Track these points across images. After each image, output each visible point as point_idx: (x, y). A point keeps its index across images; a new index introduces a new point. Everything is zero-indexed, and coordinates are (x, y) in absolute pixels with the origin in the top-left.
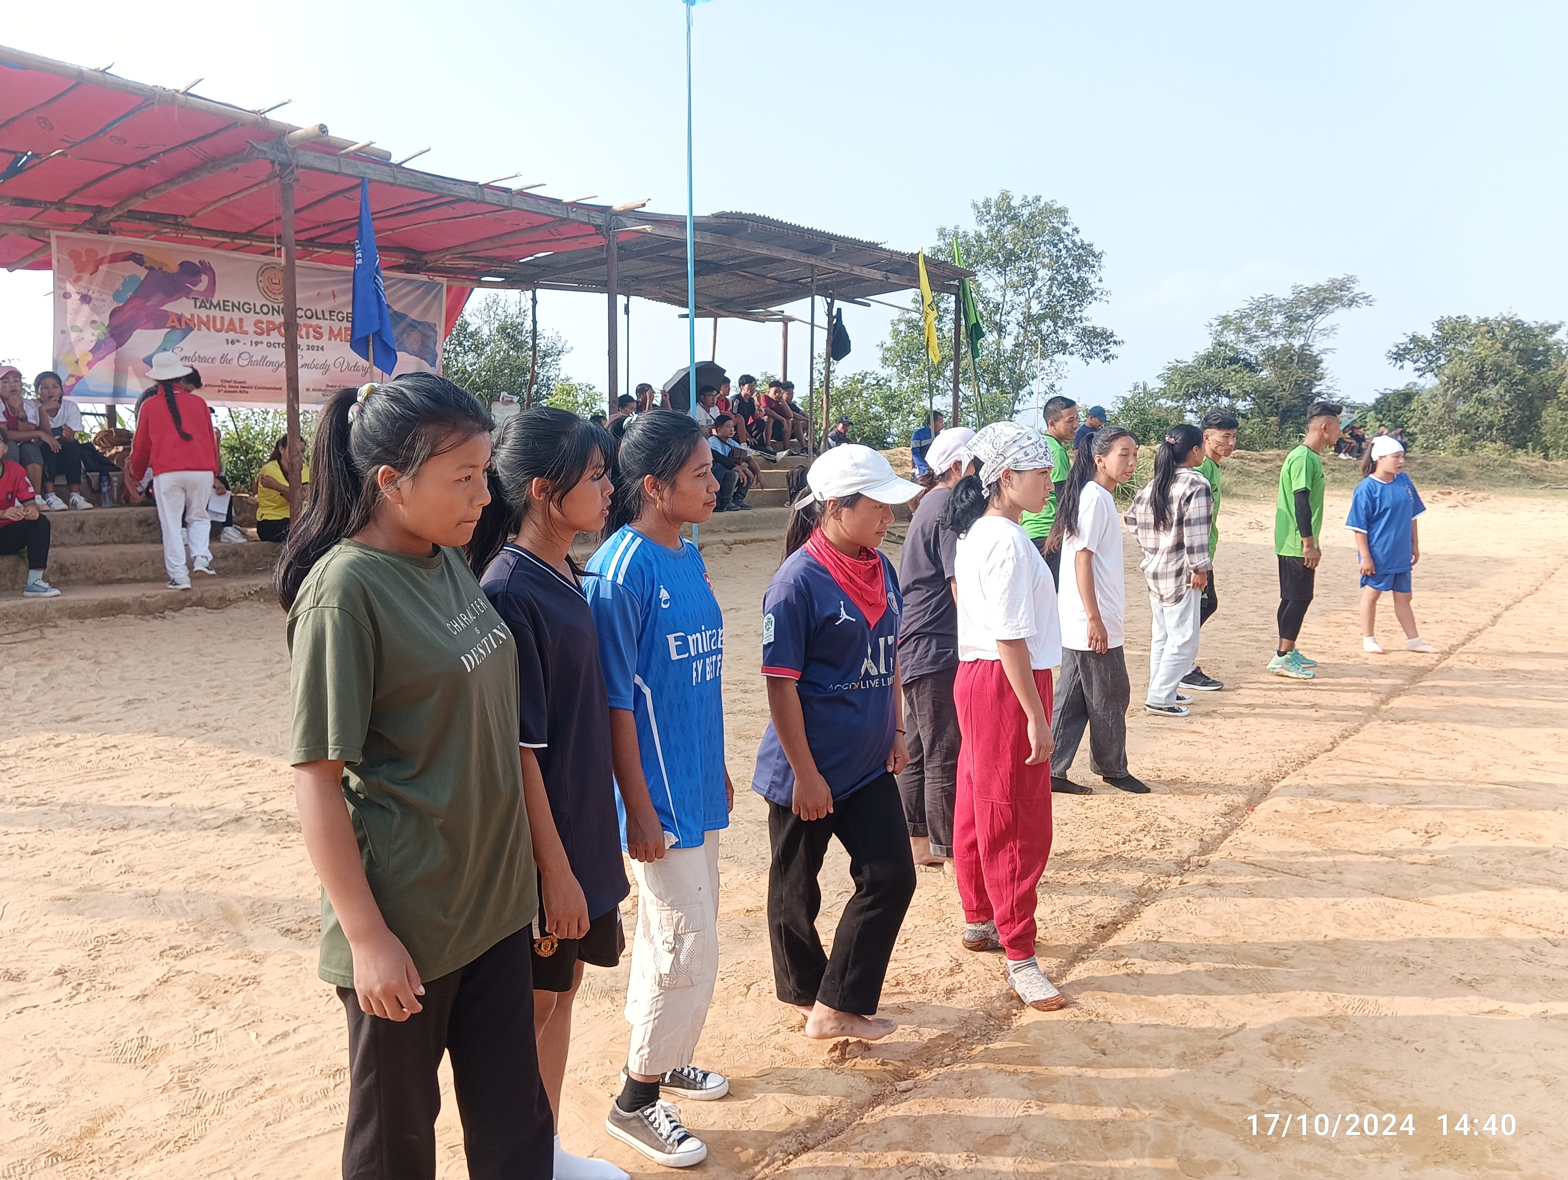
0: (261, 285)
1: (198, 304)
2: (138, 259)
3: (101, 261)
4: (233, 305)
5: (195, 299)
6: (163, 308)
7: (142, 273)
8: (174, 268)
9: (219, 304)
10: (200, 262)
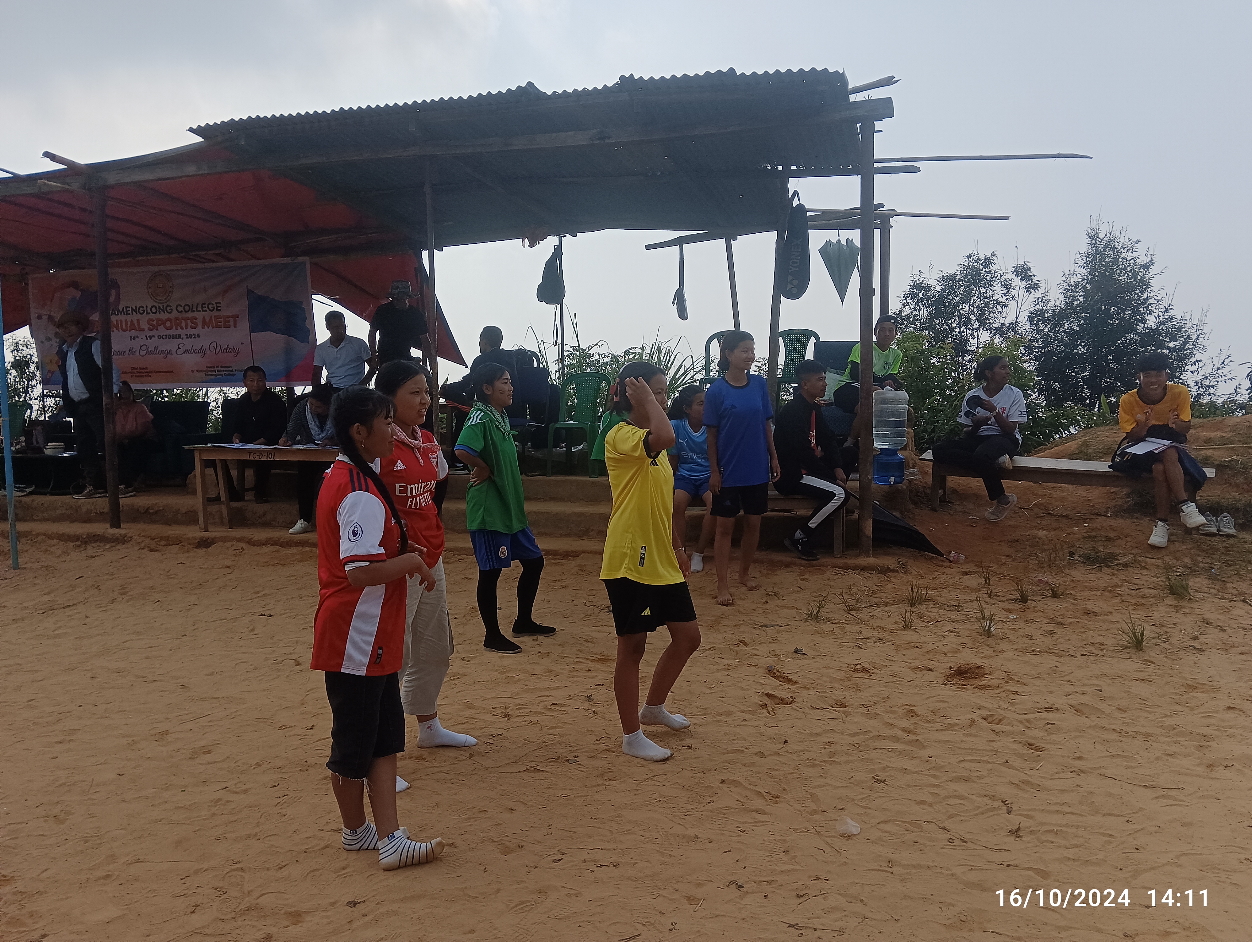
0: (150, 291)
2: (75, 285)
3: (55, 291)
7: (78, 294)
10: (111, 280)
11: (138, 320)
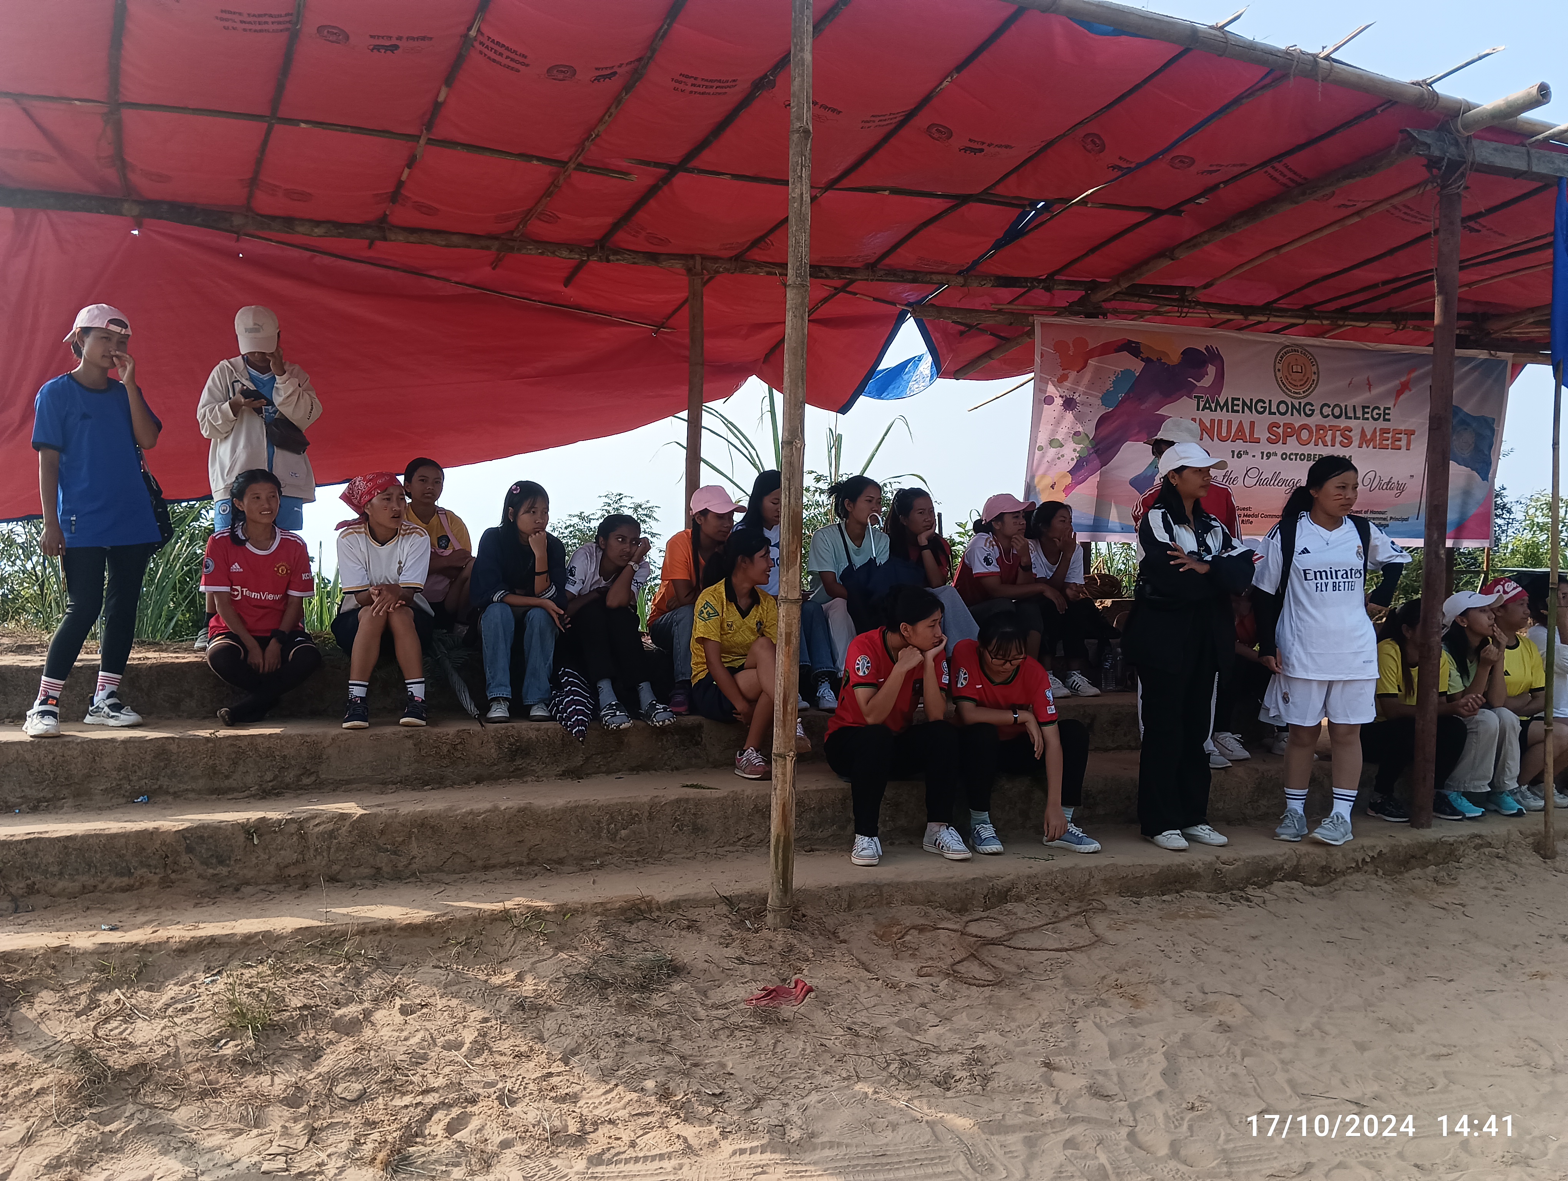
0: (1279, 375)
1: (1202, 404)
2: (1132, 348)
3: (1091, 354)
4: (1244, 402)
6: (1159, 412)
8: (1174, 358)
9: (1226, 402)
10: (1207, 348)
11: (1252, 425)
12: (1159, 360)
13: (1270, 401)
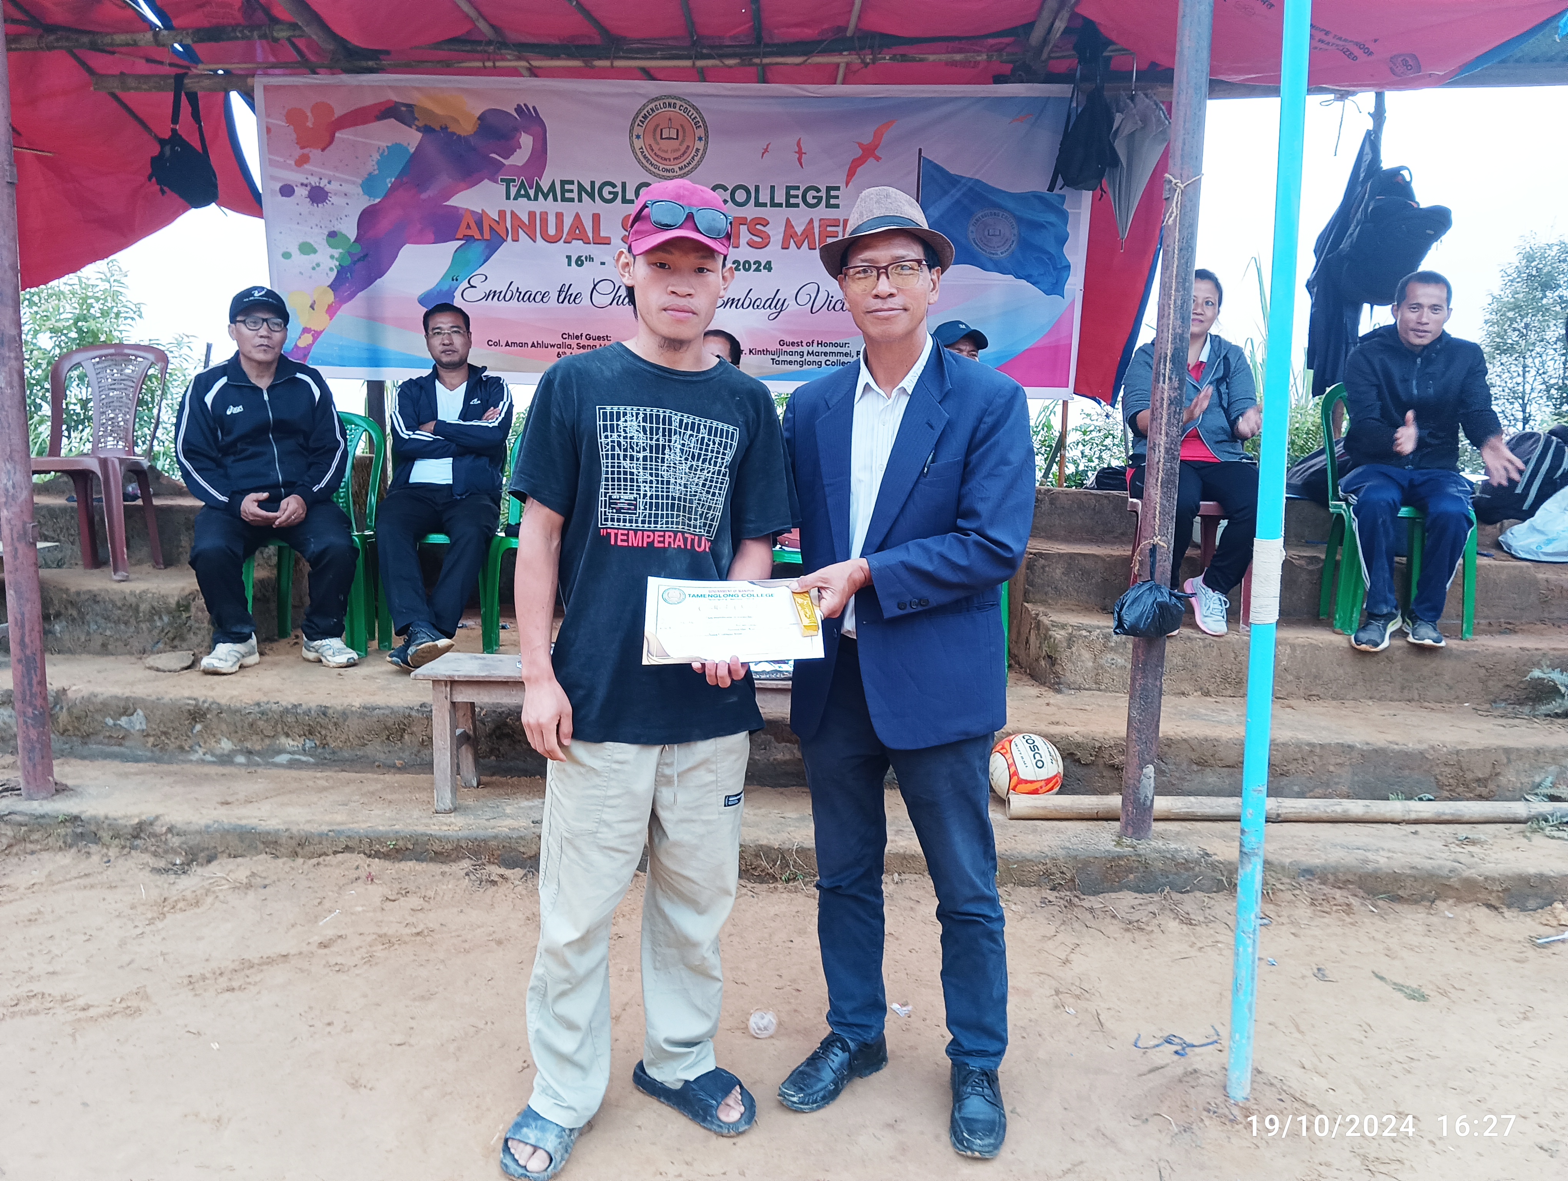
0: (638, 144)
1: (513, 191)
2: (405, 115)
3: (338, 125)
5: (508, 182)
6: (450, 203)
7: (412, 138)
8: (468, 125)
9: (552, 187)
10: (519, 109)
11: (596, 218)
12: (444, 128)
13: (624, 185)
